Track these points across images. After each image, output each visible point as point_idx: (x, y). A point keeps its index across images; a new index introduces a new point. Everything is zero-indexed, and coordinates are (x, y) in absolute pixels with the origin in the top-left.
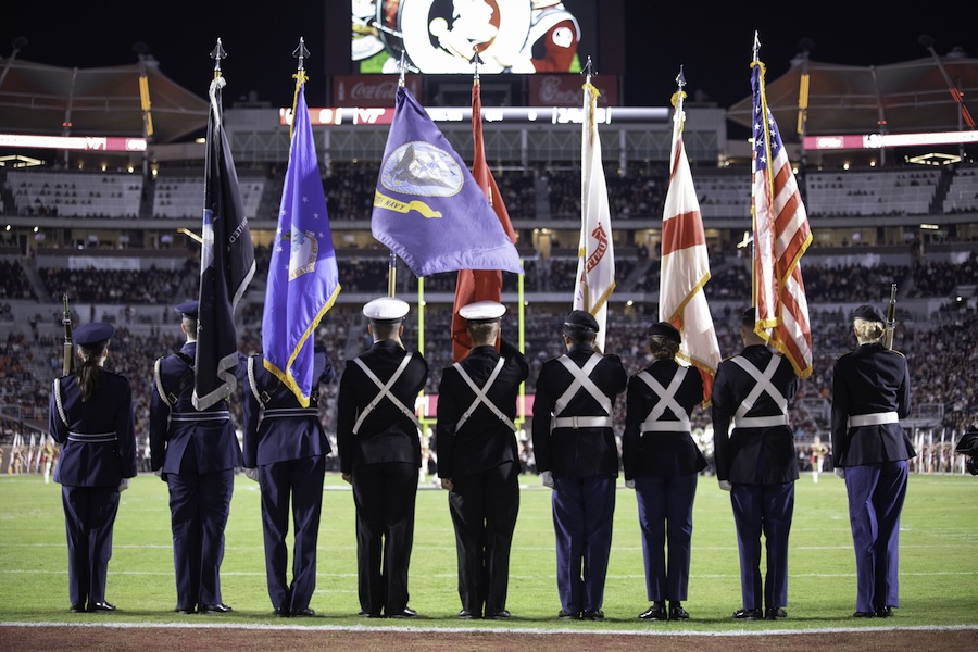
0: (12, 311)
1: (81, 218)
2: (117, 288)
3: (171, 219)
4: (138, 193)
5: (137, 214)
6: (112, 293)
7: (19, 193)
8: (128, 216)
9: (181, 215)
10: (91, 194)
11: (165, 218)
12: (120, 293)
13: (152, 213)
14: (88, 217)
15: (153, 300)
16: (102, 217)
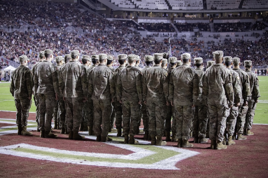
0: (202, 35)
1: (223, 10)
2: (232, 28)
3: (247, 9)
4: (239, 3)
5: (238, 8)
6: (231, 29)
7: (208, 4)
8: (236, 9)
9: (249, 8)
10: (227, 3)
11: (245, 9)
12: (232, 29)
13: (242, 8)
14: (225, 9)
15: (241, 31)
16: (229, 9)
